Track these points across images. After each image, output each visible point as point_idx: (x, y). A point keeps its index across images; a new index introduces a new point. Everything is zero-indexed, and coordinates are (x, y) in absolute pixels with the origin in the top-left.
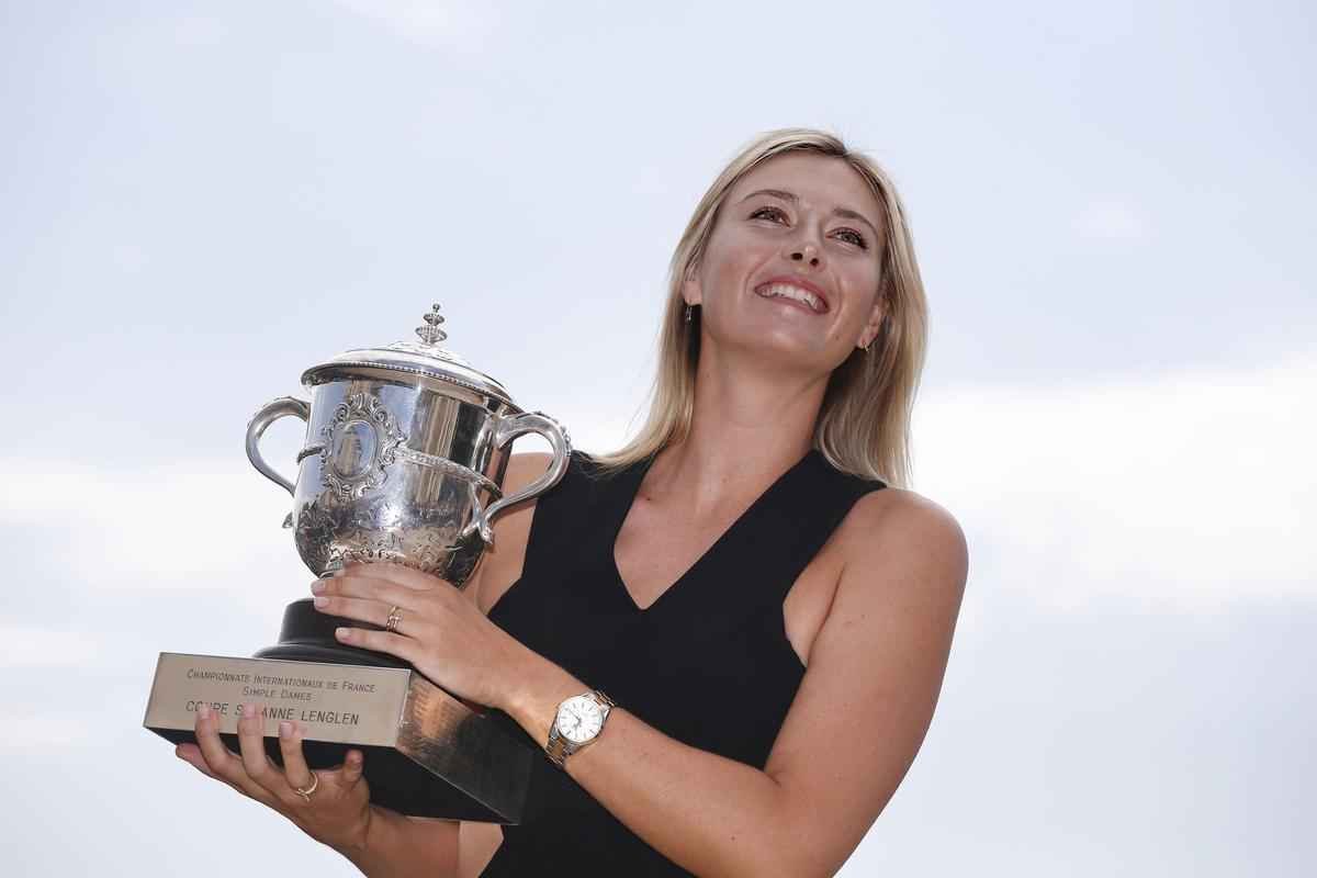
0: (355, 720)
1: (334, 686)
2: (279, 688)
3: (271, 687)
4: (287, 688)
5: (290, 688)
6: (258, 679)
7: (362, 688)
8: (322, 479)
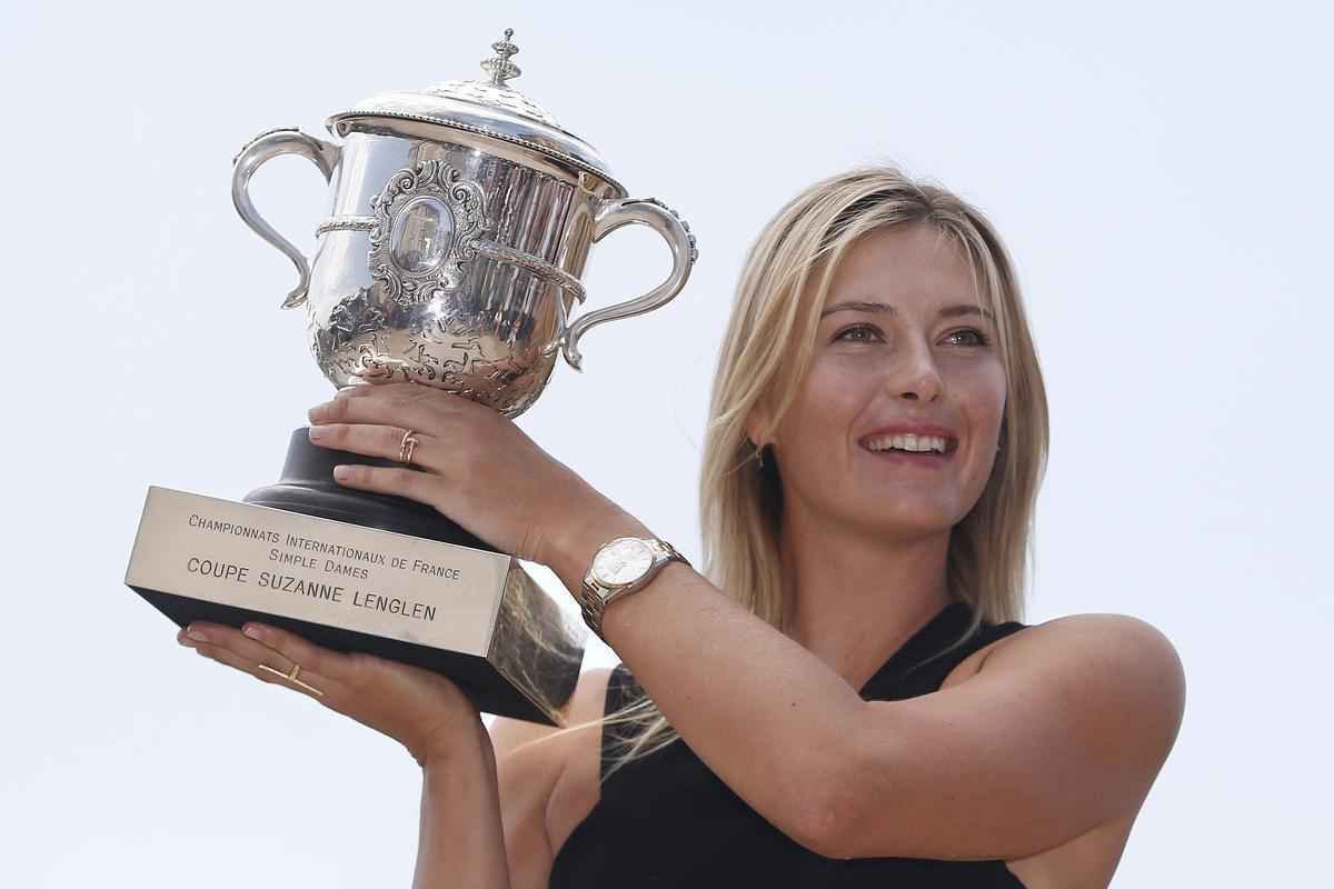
0: (430, 613)
1: (401, 564)
2: (322, 557)
3: (308, 554)
4: (331, 557)
5: (337, 559)
6: (292, 541)
7: (441, 571)
8: (372, 268)
